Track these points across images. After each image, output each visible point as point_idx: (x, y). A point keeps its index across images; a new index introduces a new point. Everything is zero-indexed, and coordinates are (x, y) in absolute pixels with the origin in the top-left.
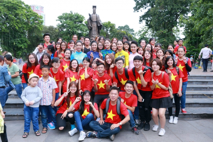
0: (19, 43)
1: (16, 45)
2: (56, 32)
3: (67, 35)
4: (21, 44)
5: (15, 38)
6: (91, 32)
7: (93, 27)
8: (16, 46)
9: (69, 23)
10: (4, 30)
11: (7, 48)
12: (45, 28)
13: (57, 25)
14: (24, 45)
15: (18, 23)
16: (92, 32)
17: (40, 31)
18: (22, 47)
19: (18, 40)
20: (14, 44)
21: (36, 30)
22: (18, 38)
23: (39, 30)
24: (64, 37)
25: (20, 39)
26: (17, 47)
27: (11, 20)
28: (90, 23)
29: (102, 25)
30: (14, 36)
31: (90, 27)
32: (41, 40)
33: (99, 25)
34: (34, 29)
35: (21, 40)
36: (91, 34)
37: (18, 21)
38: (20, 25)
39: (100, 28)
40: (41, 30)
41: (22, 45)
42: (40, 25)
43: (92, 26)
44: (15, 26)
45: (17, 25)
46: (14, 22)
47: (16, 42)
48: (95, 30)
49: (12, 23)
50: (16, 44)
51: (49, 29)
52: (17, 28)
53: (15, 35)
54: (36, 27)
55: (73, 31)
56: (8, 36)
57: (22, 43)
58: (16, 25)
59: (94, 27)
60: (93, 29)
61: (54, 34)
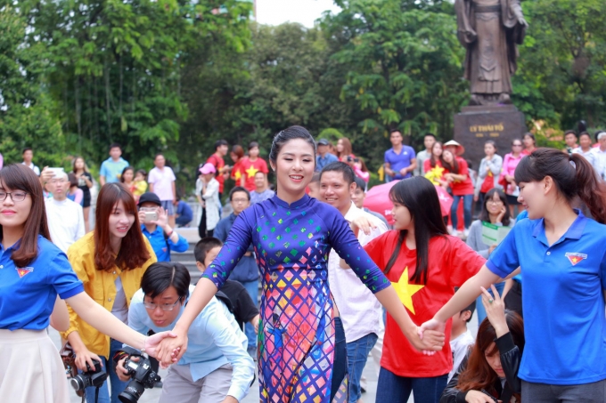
0: (143, 119)
1: (130, 129)
2: (314, 54)
3: (367, 68)
4: (152, 125)
5: (125, 96)
6: (474, 56)
7: (480, 32)
8: (131, 134)
9: (376, 9)
10: (84, 67)
11: (91, 149)
12: (262, 35)
13: (319, 20)
14: (166, 129)
15: (140, 28)
16: (477, 57)
17: (238, 54)
18: (156, 139)
19: (138, 109)
20: (124, 125)
21: (217, 52)
22: (140, 97)
23: (232, 49)
24: (352, 78)
25: (148, 100)
26: (137, 140)
27: (115, 22)
28: (469, 17)
29: (524, 25)
30: (125, 88)
31: (470, 36)
32: (241, 98)
33: (509, 24)
34: (207, 47)
35: (153, 107)
36: (473, 69)
37: (142, 19)
38: (150, 39)
39: (516, 34)
40: (241, 48)
41: (157, 131)
42: (236, 25)
43: (474, 28)
44: (130, 47)
45: (137, 40)
46: (124, 28)
47: (129, 119)
48: (491, 49)
49: (118, 33)
50: (133, 124)
51: (280, 41)
52: (137, 54)
53: (126, 84)
54: (217, 38)
55: (396, 45)
56: (101, 94)
57: (158, 118)
58: (132, 42)
59: (488, 32)
60: (484, 43)
61: (306, 63)
